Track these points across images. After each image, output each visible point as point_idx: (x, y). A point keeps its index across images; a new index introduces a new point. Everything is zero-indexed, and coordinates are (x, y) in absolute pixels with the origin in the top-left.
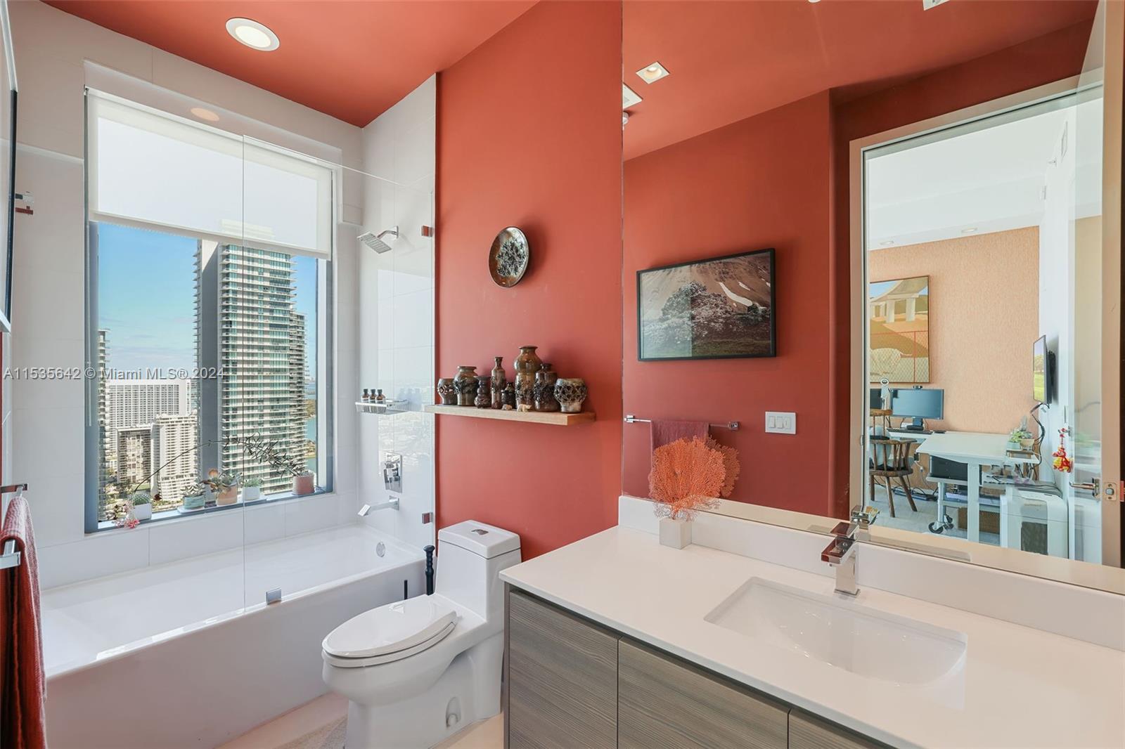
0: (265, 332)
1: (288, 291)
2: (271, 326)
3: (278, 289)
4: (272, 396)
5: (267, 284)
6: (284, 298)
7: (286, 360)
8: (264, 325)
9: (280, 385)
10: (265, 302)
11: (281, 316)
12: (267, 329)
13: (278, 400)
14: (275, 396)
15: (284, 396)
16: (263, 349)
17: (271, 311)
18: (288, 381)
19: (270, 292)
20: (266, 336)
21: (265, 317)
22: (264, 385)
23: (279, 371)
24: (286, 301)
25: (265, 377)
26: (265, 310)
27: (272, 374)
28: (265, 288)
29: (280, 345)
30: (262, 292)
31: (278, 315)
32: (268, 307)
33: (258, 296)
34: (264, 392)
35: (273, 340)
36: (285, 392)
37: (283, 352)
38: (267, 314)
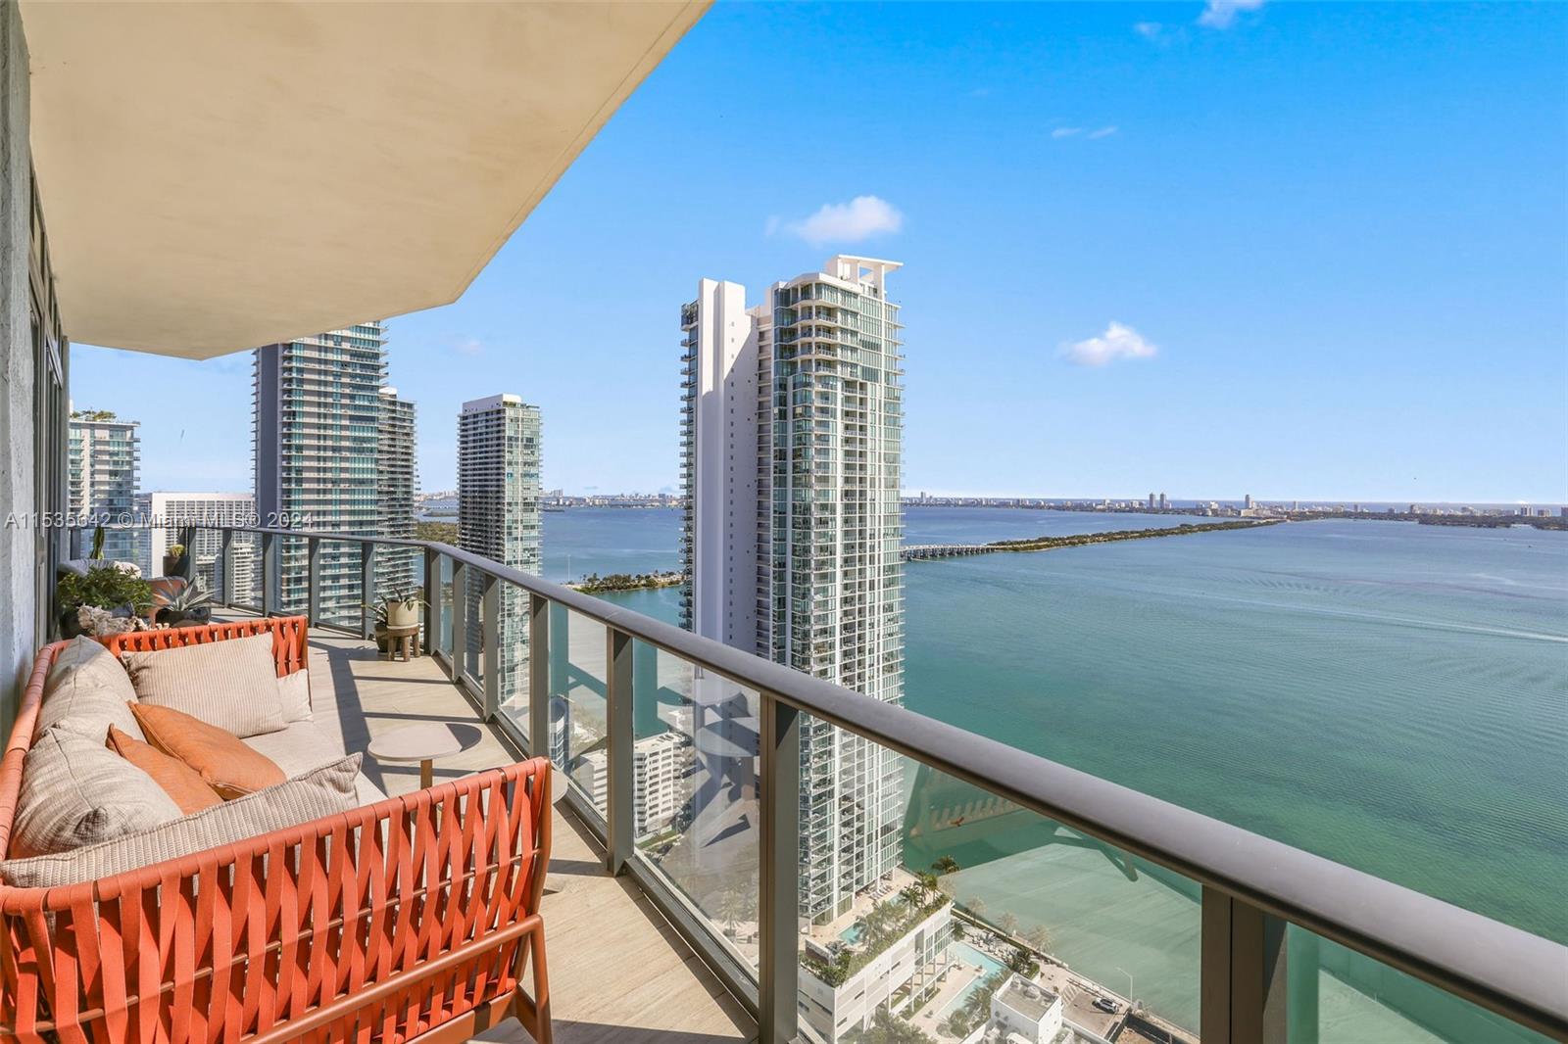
0: (343, 428)
1: (376, 368)
2: (352, 418)
3: (363, 366)
4: (352, 518)
5: (346, 358)
6: (371, 378)
7: (373, 466)
8: (341, 417)
9: (363, 502)
10: (343, 385)
11: (366, 403)
12: (346, 422)
13: (361, 523)
14: (356, 518)
15: (369, 518)
16: (340, 450)
17: (352, 397)
18: (375, 497)
19: (350, 371)
20: (344, 433)
21: (343, 406)
22: (342, 502)
23: (364, 483)
24: (374, 383)
25: (342, 491)
26: (343, 396)
27: (353, 487)
28: (344, 364)
29: (365, 445)
30: (338, 370)
31: (361, 403)
32: (347, 391)
33: (333, 375)
34: (341, 513)
35: (355, 439)
36: (372, 512)
37: (368, 455)
38: (347, 401)
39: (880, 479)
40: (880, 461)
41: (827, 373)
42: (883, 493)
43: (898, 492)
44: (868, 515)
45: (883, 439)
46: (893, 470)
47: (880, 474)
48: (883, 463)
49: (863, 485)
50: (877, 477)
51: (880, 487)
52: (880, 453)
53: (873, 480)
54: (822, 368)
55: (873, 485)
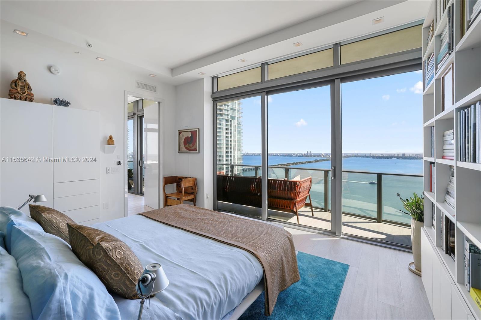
39: (236, 148)
40: (236, 143)
41: (221, 117)
42: (237, 152)
43: (241, 152)
44: (233, 158)
45: (236, 136)
46: (239, 146)
47: (236, 146)
48: (237, 143)
49: (231, 150)
50: (235, 147)
51: (236, 150)
52: (236, 141)
53: (234, 148)
54: (219, 115)
55: (234, 150)
